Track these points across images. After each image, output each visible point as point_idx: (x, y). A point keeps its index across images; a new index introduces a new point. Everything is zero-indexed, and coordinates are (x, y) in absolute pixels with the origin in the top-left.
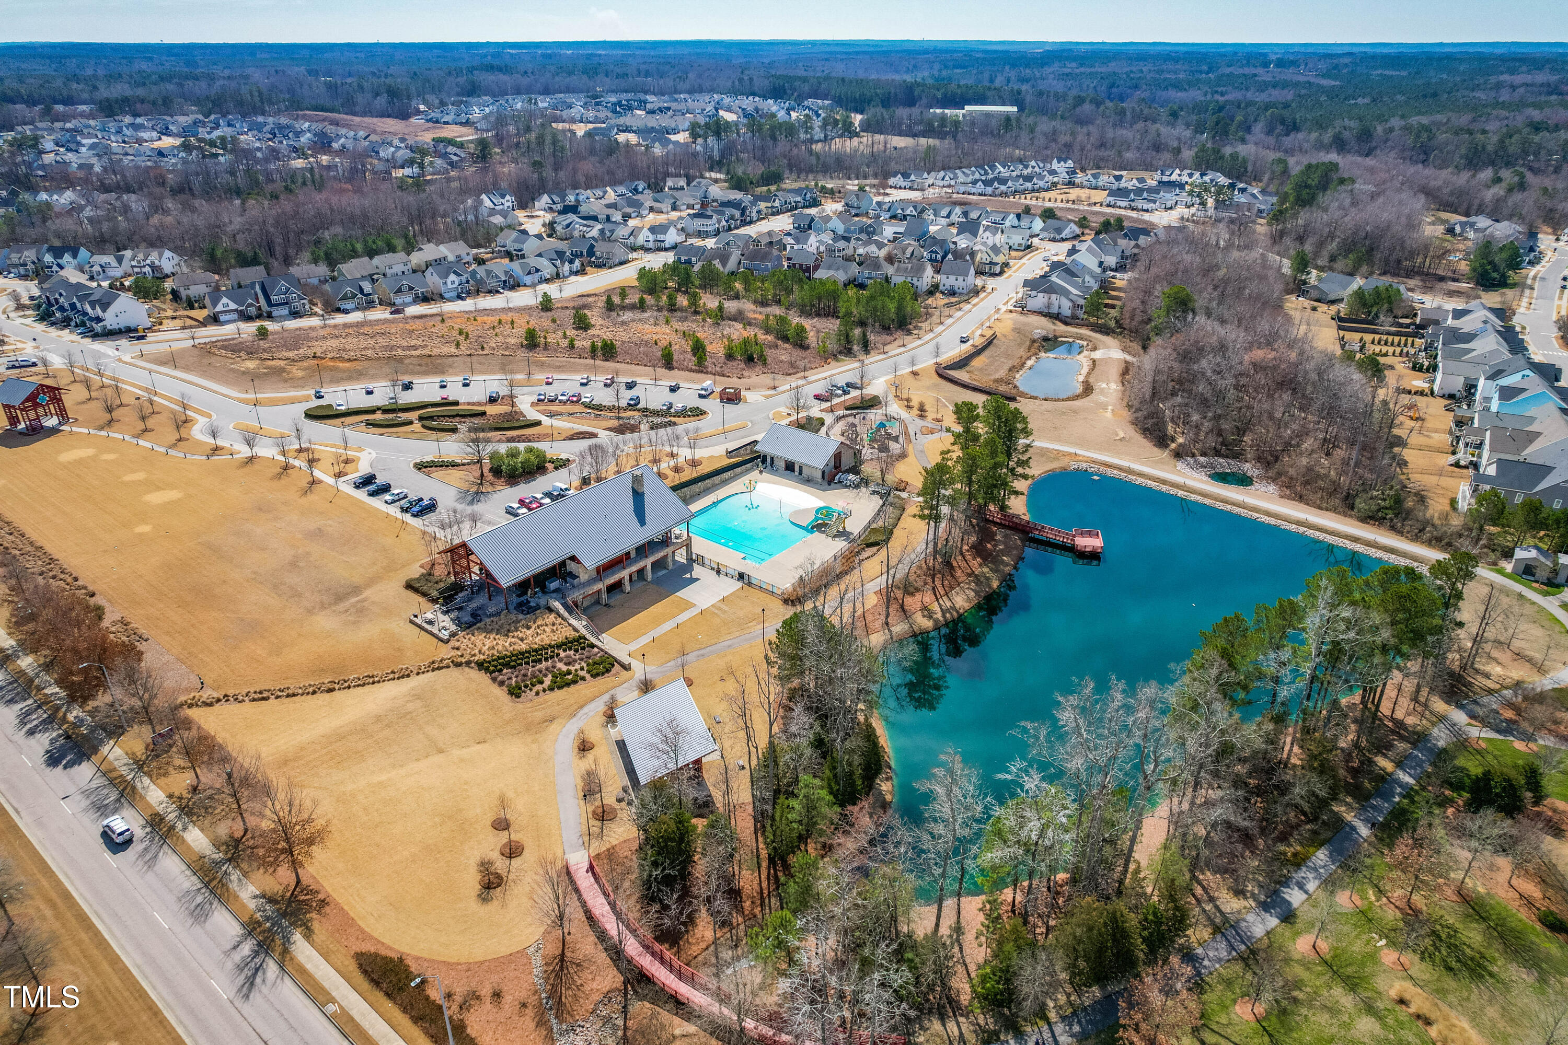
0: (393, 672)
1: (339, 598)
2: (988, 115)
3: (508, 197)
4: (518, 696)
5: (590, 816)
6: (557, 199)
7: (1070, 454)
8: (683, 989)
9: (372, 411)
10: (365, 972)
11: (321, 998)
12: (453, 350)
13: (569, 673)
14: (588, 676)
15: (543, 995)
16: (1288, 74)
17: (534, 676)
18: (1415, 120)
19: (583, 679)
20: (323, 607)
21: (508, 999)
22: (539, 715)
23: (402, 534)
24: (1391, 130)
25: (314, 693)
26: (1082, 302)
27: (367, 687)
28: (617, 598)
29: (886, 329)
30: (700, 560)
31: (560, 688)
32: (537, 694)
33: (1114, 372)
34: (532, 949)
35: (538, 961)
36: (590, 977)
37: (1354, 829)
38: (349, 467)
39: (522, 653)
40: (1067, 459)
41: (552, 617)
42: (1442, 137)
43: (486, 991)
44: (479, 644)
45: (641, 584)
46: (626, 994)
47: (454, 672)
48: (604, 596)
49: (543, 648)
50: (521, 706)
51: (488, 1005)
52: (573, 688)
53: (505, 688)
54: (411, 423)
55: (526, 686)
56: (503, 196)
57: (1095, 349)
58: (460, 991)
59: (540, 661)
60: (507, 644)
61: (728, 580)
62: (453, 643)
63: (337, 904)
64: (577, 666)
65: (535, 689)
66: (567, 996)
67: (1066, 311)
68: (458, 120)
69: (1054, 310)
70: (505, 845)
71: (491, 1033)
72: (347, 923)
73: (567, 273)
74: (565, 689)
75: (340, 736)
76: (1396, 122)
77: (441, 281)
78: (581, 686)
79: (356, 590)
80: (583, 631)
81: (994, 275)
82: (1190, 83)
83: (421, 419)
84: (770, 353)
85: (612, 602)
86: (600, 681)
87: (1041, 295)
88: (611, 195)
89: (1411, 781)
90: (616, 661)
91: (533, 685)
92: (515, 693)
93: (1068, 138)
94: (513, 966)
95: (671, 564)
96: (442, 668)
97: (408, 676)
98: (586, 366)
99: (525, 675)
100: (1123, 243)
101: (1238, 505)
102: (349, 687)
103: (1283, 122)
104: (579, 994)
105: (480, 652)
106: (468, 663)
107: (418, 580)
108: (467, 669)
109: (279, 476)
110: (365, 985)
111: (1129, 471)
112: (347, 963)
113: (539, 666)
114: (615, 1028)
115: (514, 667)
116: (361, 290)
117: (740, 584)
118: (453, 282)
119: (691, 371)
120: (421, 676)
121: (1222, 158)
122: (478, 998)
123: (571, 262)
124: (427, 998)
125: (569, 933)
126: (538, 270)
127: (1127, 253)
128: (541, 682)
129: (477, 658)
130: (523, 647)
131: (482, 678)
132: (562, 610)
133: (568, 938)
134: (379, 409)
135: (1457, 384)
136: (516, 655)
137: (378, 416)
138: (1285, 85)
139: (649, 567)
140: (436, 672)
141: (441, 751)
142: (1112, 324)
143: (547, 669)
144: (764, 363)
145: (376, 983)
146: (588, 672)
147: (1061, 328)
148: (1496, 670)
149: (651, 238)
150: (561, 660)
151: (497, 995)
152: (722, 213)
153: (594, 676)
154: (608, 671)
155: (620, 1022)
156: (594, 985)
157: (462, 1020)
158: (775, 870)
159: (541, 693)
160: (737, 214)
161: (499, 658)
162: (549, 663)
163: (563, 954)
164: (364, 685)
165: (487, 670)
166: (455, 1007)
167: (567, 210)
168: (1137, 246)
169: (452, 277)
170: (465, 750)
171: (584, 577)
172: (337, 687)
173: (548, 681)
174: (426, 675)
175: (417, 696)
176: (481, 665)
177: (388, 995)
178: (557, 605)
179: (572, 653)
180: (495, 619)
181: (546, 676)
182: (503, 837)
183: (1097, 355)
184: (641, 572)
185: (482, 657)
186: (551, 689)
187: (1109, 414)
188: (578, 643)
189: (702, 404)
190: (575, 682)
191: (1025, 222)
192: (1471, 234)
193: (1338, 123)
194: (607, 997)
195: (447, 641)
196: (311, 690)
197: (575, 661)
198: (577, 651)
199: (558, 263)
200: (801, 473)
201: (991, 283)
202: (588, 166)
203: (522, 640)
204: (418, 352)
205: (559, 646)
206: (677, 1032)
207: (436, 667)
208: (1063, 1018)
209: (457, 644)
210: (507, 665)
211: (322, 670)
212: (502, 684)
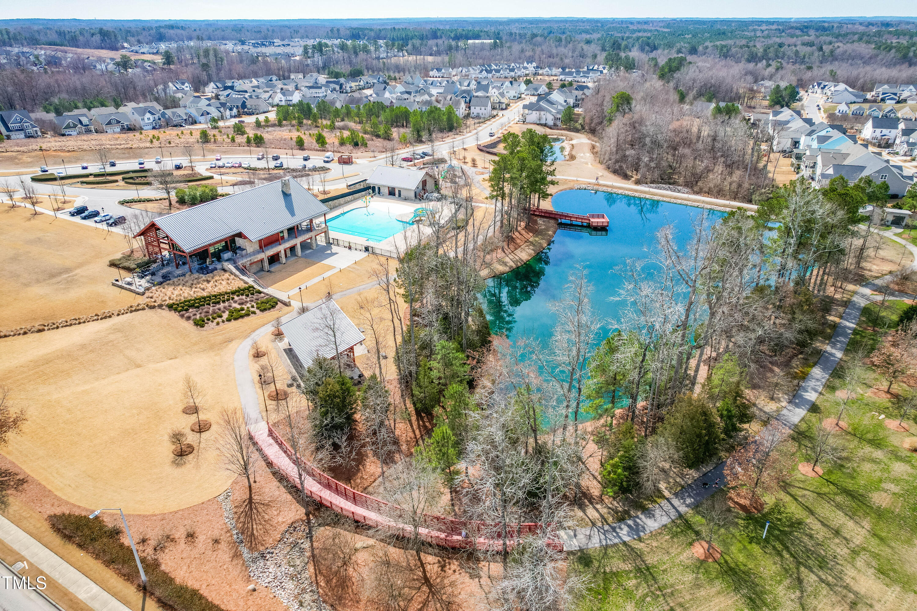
0: (96, 315)
1: (52, 276)
2: (483, 44)
3: (186, 84)
4: (202, 326)
5: (266, 398)
6: (219, 85)
7: (573, 181)
8: (360, 511)
9: (87, 176)
10: (58, 530)
11: (9, 559)
12: (148, 145)
13: (242, 309)
14: (258, 311)
15: (235, 532)
16: (645, 27)
17: (214, 312)
18: (718, 43)
19: (254, 313)
20: (38, 281)
21: (202, 539)
22: (220, 338)
23: (108, 238)
24: (707, 48)
25: (25, 333)
26: (559, 116)
27: (73, 327)
28: (275, 267)
29: (441, 130)
30: (335, 242)
31: (236, 319)
32: (218, 324)
33: (587, 149)
34: (222, 497)
35: (228, 505)
36: (275, 513)
37: (832, 355)
38: (65, 205)
39: (204, 298)
40: (572, 183)
41: (227, 275)
42: (734, 50)
43: (180, 534)
44: (169, 293)
45: (293, 259)
46: (309, 522)
47: (148, 312)
48: (266, 264)
49: (221, 294)
50: (204, 333)
51: (182, 545)
52: (246, 319)
53: (191, 322)
54: (116, 181)
55: (208, 320)
56: (183, 84)
57: (571, 140)
58: (154, 536)
59: (218, 303)
60: (192, 293)
61: (358, 252)
62: (148, 294)
63: (34, 481)
64: (249, 305)
65: (215, 321)
66: (258, 530)
67: (550, 122)
68: (151, 51)
69: (543, 122)
70: (194, 424)
71: (185, 568)
72: (46, 493)
73: (229, 117)
74: (240, 320)
75: (47, 361)
76: (708, 44)
77: (140, 118)
78: (252, 317)
79: (67, 270)
80: (252, 284)
81: (502, 109)
82: (593, 30)
83: (124, 179)
84: (370, 143)
85: (272, 269)
86: (267, 313)
87: (534, 112)
88: (255, 82)
89: (854, 326)
90: (279, 300)
91: (214, 319)
92: (200, 324)
93: (531, 53)
94: (205, 512)
95: (314, 245)
96: (138, 310)
97: (110, 317)
98: (244, 150)
99: (207, 312)
100: (576, 92)
101: (685, 200)
102: (58, 328)
103: (648, 45)
104: (268, 526)
105: (170, 298)
106: (160, 306)
107: (120, 260)
108: (159, 310)
109: (7, 211)
110: (56, 540)
111: (612, 187)
112: (39, 525)
113: (218, 306)
114: (302, 550)
115: (198, 307)
116: (81, 122)
117: (366, 254)
118: (149, 119)
119: (317, 150)
120: (121, 317)
121: (620, 58)
122: (173, 540)
123: (231, 109)
124: (122, 545)
125: (255, 482)
126: (208, 113)
127: (579, 97)
128: (221, 317)
129: (167, 303)
130: (205, 294)
131: (173, 316)
132: (234, 270)
133: (253, 485)
134: (91, 175)
135: (787, 144)
136: (199, 299)
137: (91, 179)
138: (645, 31)
139: (299, 246)
140: (134, 313)
141: (139, 366)
142: (579, 127)
143: (225, 308)
144: (366, 145)
145: (68, 538)
146: (258, 308)
147: (548, 131)
148: (874, 267)
149: (283, 98)
150: (235, 302)
151: (191, 536)
152: (328, 87)
153: (263, 311)
154: (273, 307)
155: (307, 545)
156: (280, 519)
157: (156, 560)
158: (424, 422)
159: (221, 324)
160: (338, 88)
161: (185, 301)
162: (227, 304)
163: (251, 498)
164: (71, 325)
165: (176, 310)
166: (149, 550)
167: (226, 88)
168: (584, 94)
169: (148, 115)
170: (159, 364)
171: (250, 249)
172: (46, 328)
173: (226, 315)
174: (125, 315)
175: (117, 330)
176: (170, 307)
177: (80, 546)
178: (231, 267)
179: (244, 297)
180: (181, 278)
181: (224, 312)
182: (193, 418)
183: (574, 142)
184: (292, 249)
185: (171, 302)
186: (229, 320)
187: (590, 166)
188: (249, 291)
189: (327, 165)
190: (248, 315)
191: (515, 85)
192: (763, 90)
193: (678, 45)
194: (293, 527)
195: (143, 294)
196: (22, 332)
197: (247, 302)
198: (247, 296)
199: (222, 109)
200: (400, 195)
201: (501, 113)
202: (239, 68)
203: (203, 290)
204: (122, 146)
205: (233, 293)
206: (359, 545)
207: (133, 310)
208: (676, 495)
209: (151, 295)
210: (192, 306)
211: (34, 319)
212: (189, 318)
